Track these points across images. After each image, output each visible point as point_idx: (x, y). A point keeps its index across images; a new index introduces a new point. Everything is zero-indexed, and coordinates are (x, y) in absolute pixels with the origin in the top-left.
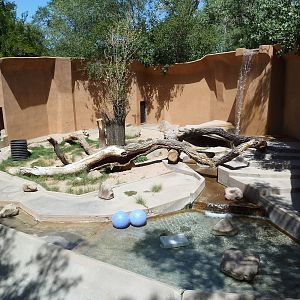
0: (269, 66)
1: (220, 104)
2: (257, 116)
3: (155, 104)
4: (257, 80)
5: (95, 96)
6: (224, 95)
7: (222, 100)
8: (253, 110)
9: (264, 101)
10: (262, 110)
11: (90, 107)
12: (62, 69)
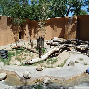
0: (76, 21)
1: (55, 33)
2: (73, 35)
3: (33, 33)
4: (72, 25)
5: (14, 31)
6: (57, 30)
7: (56, 31)
8: (71, 34)
9: (75, 31)
10: (74, 34)
11: (12, 35)
12: (3, 20)
